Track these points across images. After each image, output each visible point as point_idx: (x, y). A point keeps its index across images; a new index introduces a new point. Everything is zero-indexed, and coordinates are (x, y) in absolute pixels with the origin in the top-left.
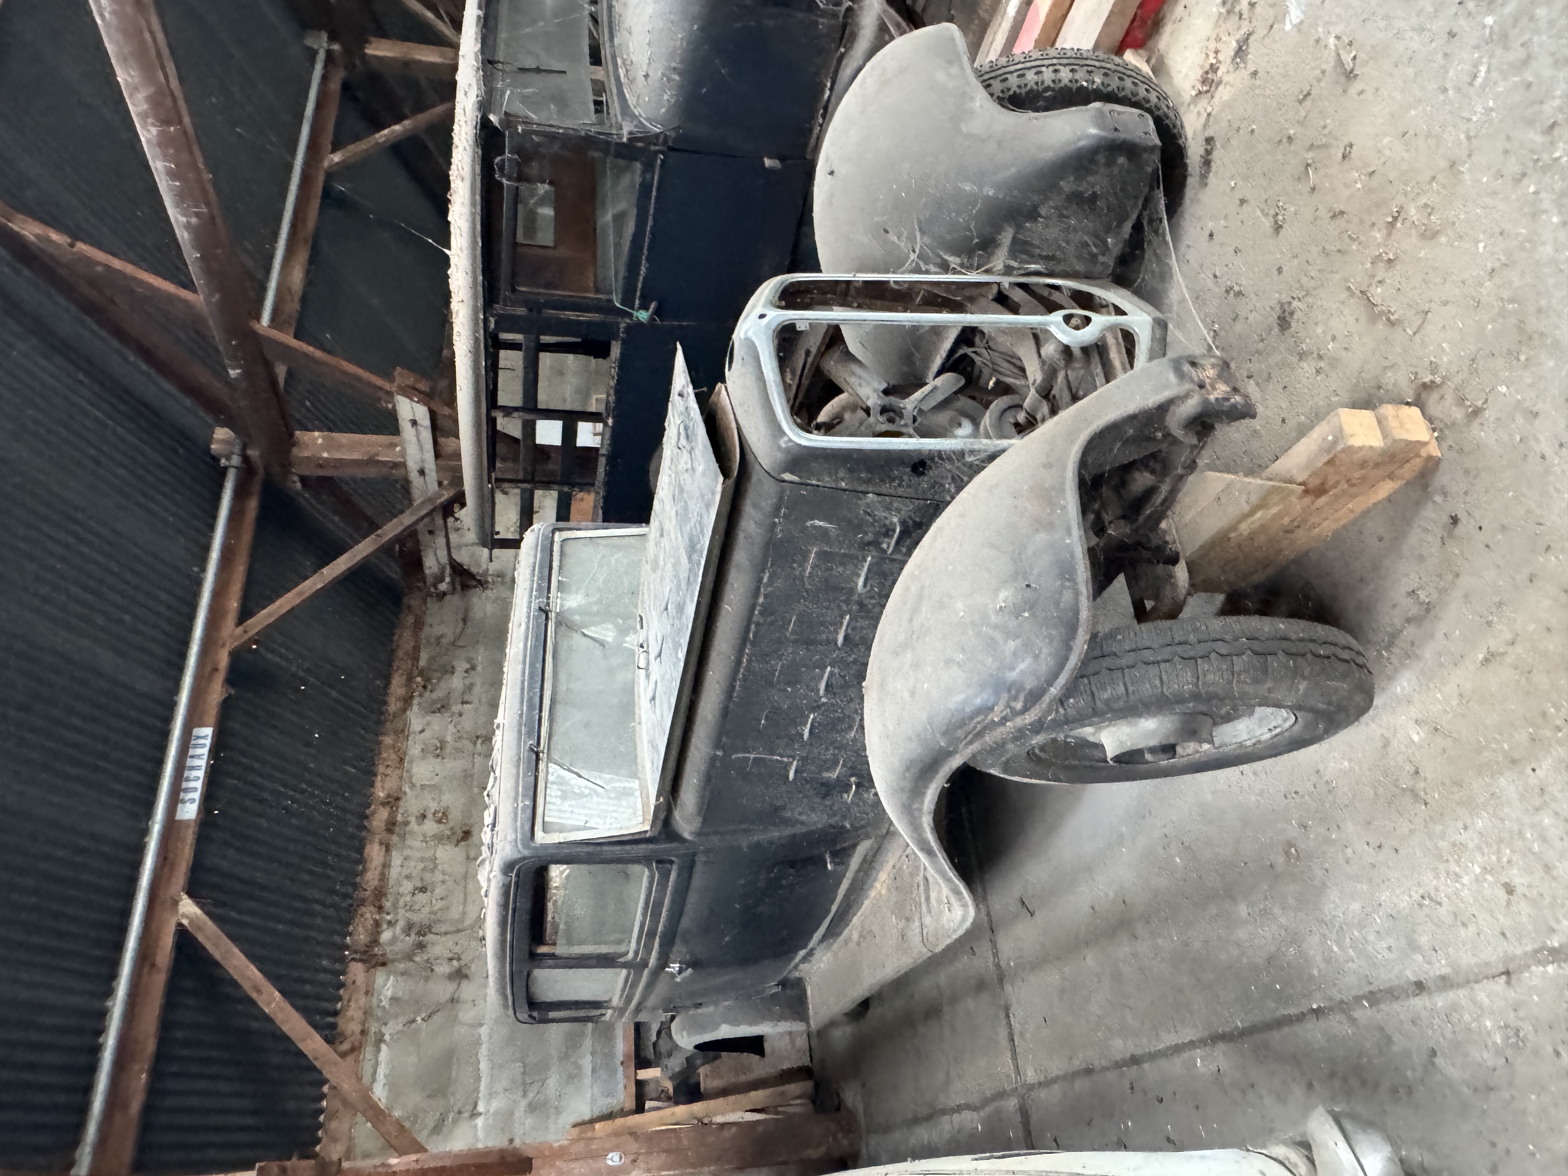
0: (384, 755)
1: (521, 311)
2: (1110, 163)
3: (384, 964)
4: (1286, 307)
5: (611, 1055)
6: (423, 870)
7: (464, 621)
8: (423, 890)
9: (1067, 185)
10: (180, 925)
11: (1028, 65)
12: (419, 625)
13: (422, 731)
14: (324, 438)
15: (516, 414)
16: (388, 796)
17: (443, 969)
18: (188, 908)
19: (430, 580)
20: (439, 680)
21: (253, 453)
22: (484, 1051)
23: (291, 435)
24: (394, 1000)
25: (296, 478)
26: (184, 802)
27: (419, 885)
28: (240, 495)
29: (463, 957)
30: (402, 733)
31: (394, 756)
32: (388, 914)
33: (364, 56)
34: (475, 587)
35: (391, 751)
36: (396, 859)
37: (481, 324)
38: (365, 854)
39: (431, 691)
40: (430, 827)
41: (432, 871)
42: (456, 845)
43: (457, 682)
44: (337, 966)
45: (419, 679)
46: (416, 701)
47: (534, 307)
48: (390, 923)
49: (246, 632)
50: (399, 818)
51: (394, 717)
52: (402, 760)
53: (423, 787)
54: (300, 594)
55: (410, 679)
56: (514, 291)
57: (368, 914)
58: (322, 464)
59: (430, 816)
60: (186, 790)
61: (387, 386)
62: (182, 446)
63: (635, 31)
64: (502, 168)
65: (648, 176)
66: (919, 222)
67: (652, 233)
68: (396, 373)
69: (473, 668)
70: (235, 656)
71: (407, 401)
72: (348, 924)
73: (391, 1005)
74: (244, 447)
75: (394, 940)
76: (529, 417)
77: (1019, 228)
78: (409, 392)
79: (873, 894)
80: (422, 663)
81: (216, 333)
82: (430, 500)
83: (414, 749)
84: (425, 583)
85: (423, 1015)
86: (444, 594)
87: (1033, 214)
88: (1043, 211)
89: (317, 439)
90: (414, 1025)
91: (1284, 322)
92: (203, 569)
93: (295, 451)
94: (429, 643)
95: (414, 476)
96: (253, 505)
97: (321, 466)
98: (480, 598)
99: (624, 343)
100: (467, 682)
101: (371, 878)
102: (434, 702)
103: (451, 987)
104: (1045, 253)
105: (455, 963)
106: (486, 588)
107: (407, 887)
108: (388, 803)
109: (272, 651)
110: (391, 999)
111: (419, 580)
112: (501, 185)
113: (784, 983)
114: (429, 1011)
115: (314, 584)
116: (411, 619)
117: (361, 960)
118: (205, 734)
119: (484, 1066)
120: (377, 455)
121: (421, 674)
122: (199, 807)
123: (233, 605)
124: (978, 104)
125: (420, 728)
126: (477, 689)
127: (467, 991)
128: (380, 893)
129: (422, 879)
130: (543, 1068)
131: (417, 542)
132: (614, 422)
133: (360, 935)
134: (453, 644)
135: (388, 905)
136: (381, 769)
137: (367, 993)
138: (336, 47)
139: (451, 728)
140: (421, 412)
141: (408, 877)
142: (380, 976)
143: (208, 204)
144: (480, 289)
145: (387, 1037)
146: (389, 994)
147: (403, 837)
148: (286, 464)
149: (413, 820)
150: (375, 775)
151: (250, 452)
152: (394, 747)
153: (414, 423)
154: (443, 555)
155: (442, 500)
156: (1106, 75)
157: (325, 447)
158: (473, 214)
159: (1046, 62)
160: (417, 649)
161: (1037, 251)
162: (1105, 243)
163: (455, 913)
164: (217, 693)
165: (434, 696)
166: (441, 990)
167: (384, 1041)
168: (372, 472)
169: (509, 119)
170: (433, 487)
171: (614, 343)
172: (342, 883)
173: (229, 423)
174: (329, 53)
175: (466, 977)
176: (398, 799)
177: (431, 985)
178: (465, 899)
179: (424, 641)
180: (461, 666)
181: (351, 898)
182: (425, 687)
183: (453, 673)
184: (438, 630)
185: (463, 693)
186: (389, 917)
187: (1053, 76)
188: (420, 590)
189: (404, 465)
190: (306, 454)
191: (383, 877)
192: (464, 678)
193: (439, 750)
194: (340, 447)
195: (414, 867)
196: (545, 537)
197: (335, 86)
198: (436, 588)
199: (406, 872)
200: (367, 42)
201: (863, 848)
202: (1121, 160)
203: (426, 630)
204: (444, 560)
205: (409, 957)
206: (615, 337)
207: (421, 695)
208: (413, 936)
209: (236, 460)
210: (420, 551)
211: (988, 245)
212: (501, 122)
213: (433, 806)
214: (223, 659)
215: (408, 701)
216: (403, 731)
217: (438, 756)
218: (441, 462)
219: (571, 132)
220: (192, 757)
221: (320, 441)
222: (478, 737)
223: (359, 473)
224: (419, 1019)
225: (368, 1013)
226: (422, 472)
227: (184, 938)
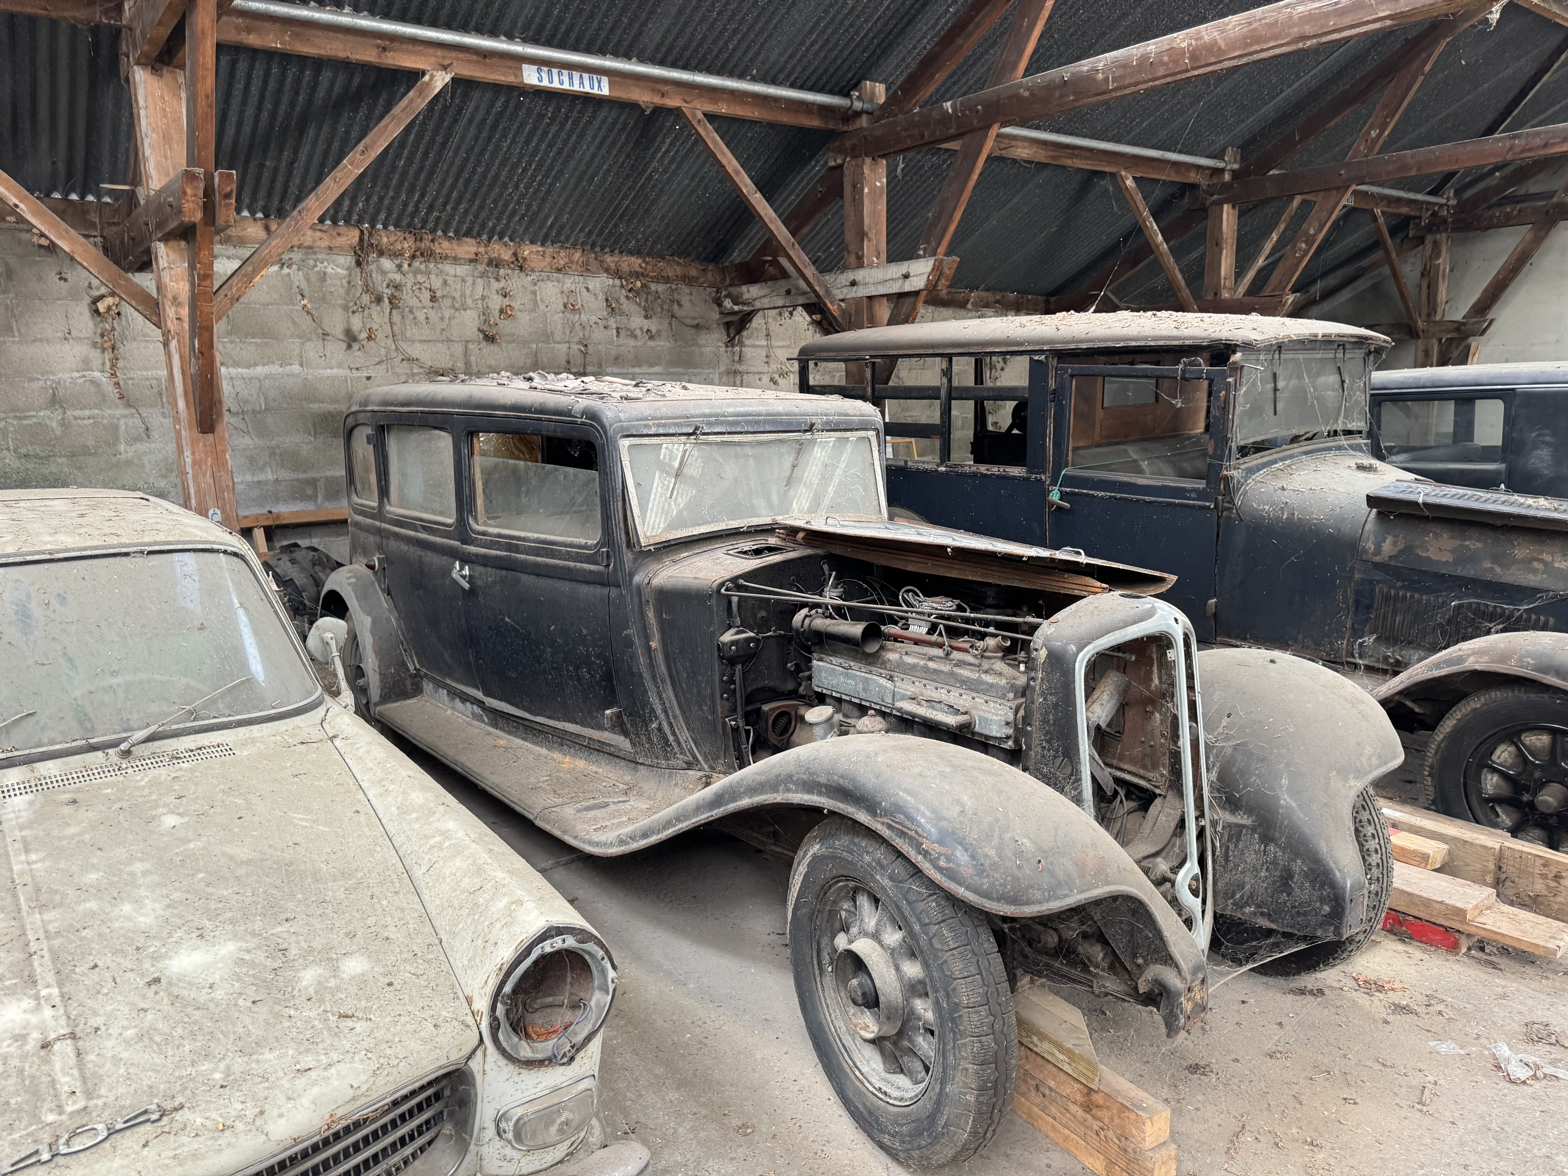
0: (563, 254)
1: (1052, 384)
2: (1322, 900)
3: (359, 264)
4: (1208, 1069)
5: (277, 500)
6: (454, 298)
7: (697, 327)
8: (433, 299)
9: (1298, 866)
10: (424, 73)
11: (1378, 827)
12: (688, 280)
13: (587, 289)
14: (882, 186)
15: (945, 380)
16: (525, 259)
17: (356, 323)
18: (440, 80)
19: (734, 290)
20: (639, 305)
21: (864, 121)
22: (275, 369)
23: (883, 156)
24: (323, 276)
25: (839, 161)
26: (539, 71)
27: (438, 294)
28: (824, 110)
29: (372, 343)
30: (586, 270)
31: (562, 262)
32: (409, 265)
33: (1220, 203)
34: (728, 335)
35: (567, 260)
36: (462, 270)
37: (1037, 348)
38: (465, 239)
39: (627, 297)
40: (496, 302)
41: (452, 306)
42: (479, 330)
43: (637, 321)
44: (355, 217)
45: (638, 284)
46: (617, 282)
47: (1058, 395)
48: (399, 266)
49: (699, 121)
50: (502, 272)
51: (601, 261)
52: (559, 270)
53: (534, 293)
54: (737, 172)
55: (637, 275)
56: (1072, 376)
57: (408, 245)
58: (857, 189)
59: (506, 302)
60: (550, 73)
61: (941, 250)
62: (870, 56)
63: (1318, 475)
64: (1191, 364)
65: (1193, 495)
66: (1244, 744)
67: (1138, 501)
68: (954, 257)
69: (651, 338)
70: (677, 113)
71: (929, 269)
72: (396, 226)
73: (319, 272)
74: (868, 113)
75: (384, 273)
76: (943, 393)
77: (1254, 830)
78: (938, 269)
79: (556, 755)
80: (653, 287)
81: (988, 92)
82: (828, 292)
83: (569, 283)
84: (730, 285)
85: (309, 306)
86: (720, 305)
87: (1266, 839)
88: (1272, 848)
89: (880, 181)
90: (299, 297)
91: (1194, 1068)
92: (754, 79)
93: (868, 160)
94: (673, 291)
95: (850, 276)
96: (815, 123)
97: (854, 186)
98: (718, 340)
99: (1027, 479)
100: (638, 332)
101: (444, 246)
102: (617, 301)
103: (338, 330)
104: (1231, 853)
105: (364, 335)
106: (727, 346)
107: (436, 282)
108: (517, 260)
109: (672, 144)
110: (325, 273)
111: (732, 279)
112: (1178, 363)
113: (417, 675)
114: (314, 312)
115: (746, 186)
116: (693, 272)
117: (361, 239)
118: (603, 88)
119: (260, 370)
120: (869, 240)
121: (644, 286)
122: (534, 86)
123: (723, 109)
124: (1352, 784)
125: (590, 287)
126: (632, 342)
127: (336, 349)
128: (428, 255)
129: (443, 297)
130: (262, 431)
131: (773, 278)
132: (942, 473)
133: (386, 237)
134: (673, 316)
135: (416, 264)
136: (550, 250)
137: (330, 248)
138: (1227, 177)
139: (594, 318)
140: (918, 283)
141: (445, 283)
142: (348, 260)
143: (1115, 89)
144: (1073, 346)
145: (286, 270)
146: (329, 270)
147: (483, 275)
148: (856, 153)
149: (502, 283)
150: (542, 245)
151: (864, 117)
152: (572, 262)
153: (906, 276)
154: (766, 303)
155: (829, 304)
156: (1377, 894)
157: (873, 189)
158: (1146, 338)
159: (1382, 842)
160: (667, 280)
161: (1232, 846)
162: (1247, 904)
163: (412, 332)
164: (645, 98)
165: (623, 300)
166: (335, 322)
167: (282, 268)
168: (849, 236)
169: (1238, 369)
170: (838, 294)
171: (1024, 469)
172: (438, 218)
173: (892, 99)
174: (1222, 171)
175: (349, 347)
176: (521, 268)
177: (340, 312)
178: (425, 341)
179: (674, 287)
180: (653, 325)
181: (422, 227)
182: (630, 290)
183: (646, 317)
184: (685, 301)
185: (627, 329)
186: (406, 266)
187: (1372, 849)
188: (723, 280)
189: (860, 265)
190: (866, 170)
191: (444, 258)
192: (641, 329)
193: (569, 307)
194: (874, 202)
195: (455, 289)
196: (869, 422)
197: (1193, 177)
198: (726, 297)
199: (450, 280)
200: (1234, 207)
201: (622, 743)
202: (1327, 909)
203: (686, 290)
204: (758, 304)
205: (367, 289)
206: (1030, 471)
207: (622, 286)
208: (388, 291)
209: (858, 105)
210: (765, 281)
211: (1231, 803)
212: (1234, 363)
213: (516, 304)
214: (673, 102)
215: (617, 274)
216: (587, 270)
217: (565, 307)
218: (865, 302)
219: (1230, 425)
220: (581, 77)
221: (878, 184)
222: (586, 346)
223: (849, 224)
224: (305, 302)
225: (310, 249)
226: (853, 283)
227: (413, 77)
